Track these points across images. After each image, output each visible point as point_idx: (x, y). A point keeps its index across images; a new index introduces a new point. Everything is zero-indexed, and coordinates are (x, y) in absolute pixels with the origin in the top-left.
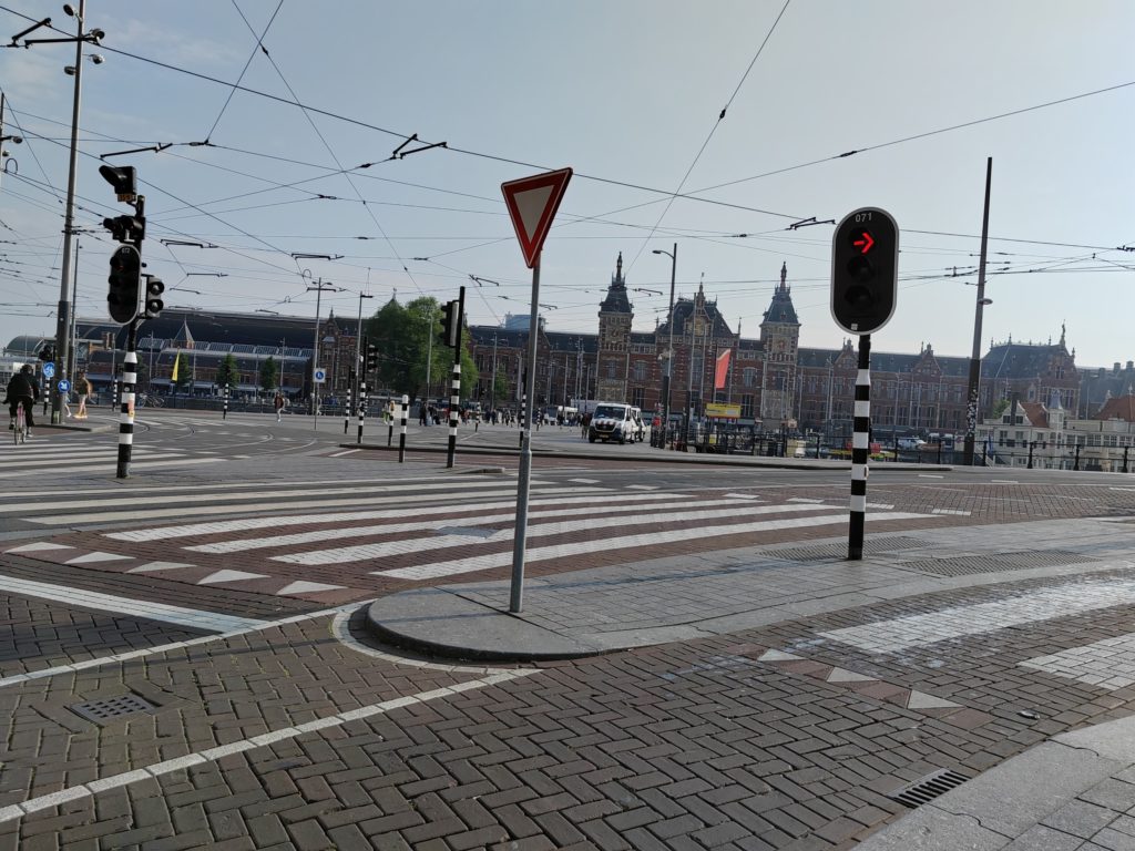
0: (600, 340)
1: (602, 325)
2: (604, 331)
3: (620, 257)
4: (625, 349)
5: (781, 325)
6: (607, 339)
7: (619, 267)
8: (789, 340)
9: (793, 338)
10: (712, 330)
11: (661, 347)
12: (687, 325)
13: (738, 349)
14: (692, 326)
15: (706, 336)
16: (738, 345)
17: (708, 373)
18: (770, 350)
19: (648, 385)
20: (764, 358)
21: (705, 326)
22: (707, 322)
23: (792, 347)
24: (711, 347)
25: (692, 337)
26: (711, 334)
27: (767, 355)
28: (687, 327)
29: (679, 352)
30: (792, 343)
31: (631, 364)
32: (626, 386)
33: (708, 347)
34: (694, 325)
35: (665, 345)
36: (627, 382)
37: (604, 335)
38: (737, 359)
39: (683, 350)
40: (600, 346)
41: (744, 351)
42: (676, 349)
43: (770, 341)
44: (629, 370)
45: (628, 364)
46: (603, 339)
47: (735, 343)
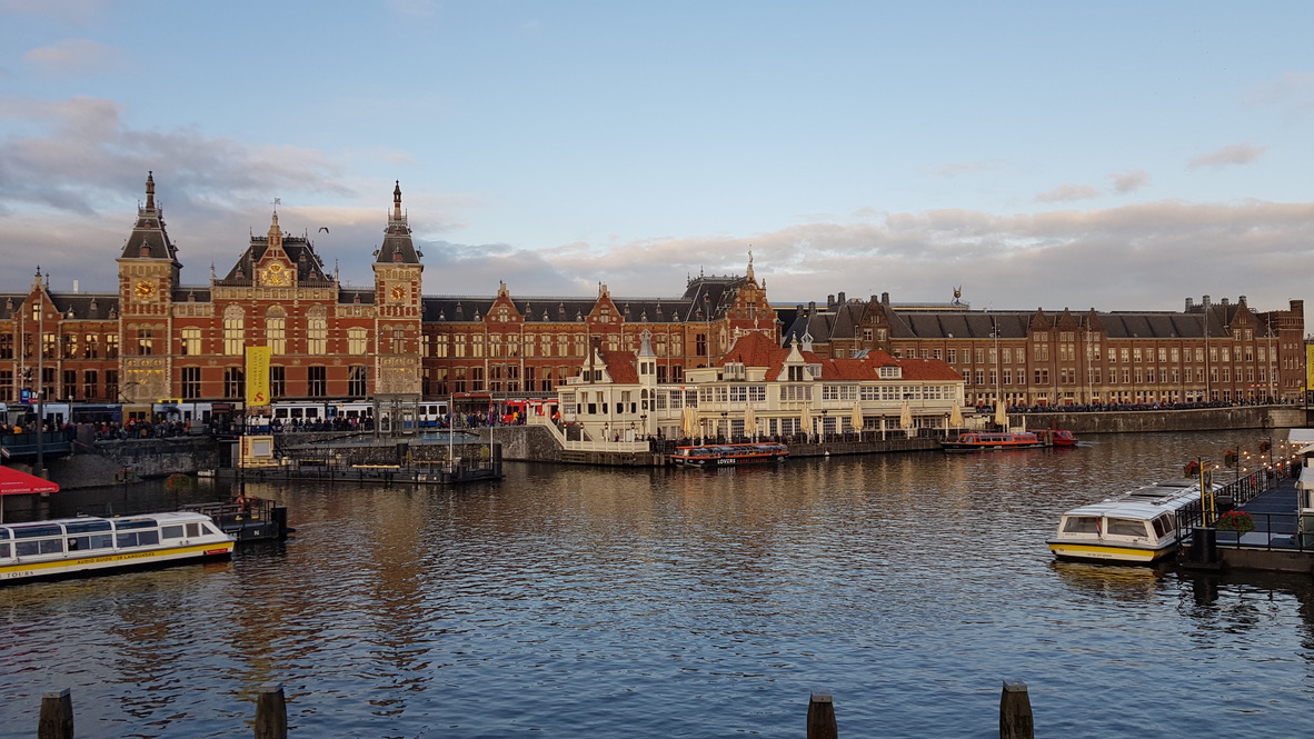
0: (122, 300)
1: (125, 278)
2: (127, 286)
3: (151, 177)
4: (163, 312)
5: (396, 268)
7: (151, 193)
8: (408, 286)
9: (414, 284)
10: (296, 278)
11: (221, 306)
12: (258, 272)
13: (336, 303)
14: (266, 273)
15: (287, 287)
16: (337, 297)
17: (296, 339)
18: (382, 302)
19: (205, 361)
20: (376, 313)
21: (286, 273)
22: (288, 266)
23: (414, 296)
24: (296, 302)
25: (267, 289)
26: (296, 283)
27: (378, 309)
28: (258, 276)
29: (249, 311)
30: (414, 290)
31: (174, 334)
32: (169, 366)
33: (292, 302)
34: (270, 272)
35: (226, 303)
36: (169, 359)
37: (127, 293)
38: (337, 316)
39: (255, 309)
40: (123, 309)
41: (345, 305)
42: (245, 308)
43: (383, 289)
44: (173, 341)
45: (169, 334)
46: (127, 299)
47: (332, 295)
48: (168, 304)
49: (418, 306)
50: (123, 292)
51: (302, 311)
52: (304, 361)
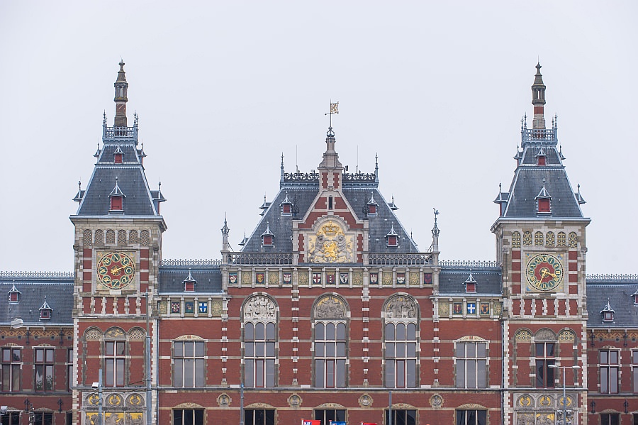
0: (78, 289)
1: (83, 250)
2: (88, 265)
3: (122, 74)
4: (144, 309)
5: (540, 225)
6: (97, 287)
7: (121, 100)
8: (563, 261)
9: (574, 255)
10: (366, 248)
11: (238, 299)
12: (301, 238)
13: (435, 292)
14: (314, 238)
15: (351, 264)
16: (436, 282)
17: (366, 359)
18: (517, 289)
19: (211, 398)
20: (505, 311)
21: (348, 239)
22: (353, 226)
23: (573, 278)
24: (366, 292)
25: (318, 268)
26: (366, 256)
27: (509, 304)
28: (301, 244)
29: (285, 307)
30: (573, 267)
31: (163, 349)
32: (154, 406)
33: (359, 291)
34: (320, 238)
35: (248, 293)
36: (154, 394)
37: (87, 276)
38: (436, 316)
39: (295, 304)
40: (80, 306)
41: (451, 296)
42: (279, 303)
43: (517, 267)
44: (160, 362)
45: (154, 349)
46: (87, 288)
47: (428, 278)
48: (152, 295)
49: (581, 295)
50: (80, 275)
51: (376, 307)
52: (379, 400)
